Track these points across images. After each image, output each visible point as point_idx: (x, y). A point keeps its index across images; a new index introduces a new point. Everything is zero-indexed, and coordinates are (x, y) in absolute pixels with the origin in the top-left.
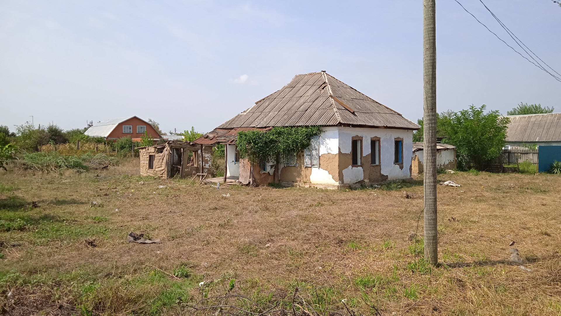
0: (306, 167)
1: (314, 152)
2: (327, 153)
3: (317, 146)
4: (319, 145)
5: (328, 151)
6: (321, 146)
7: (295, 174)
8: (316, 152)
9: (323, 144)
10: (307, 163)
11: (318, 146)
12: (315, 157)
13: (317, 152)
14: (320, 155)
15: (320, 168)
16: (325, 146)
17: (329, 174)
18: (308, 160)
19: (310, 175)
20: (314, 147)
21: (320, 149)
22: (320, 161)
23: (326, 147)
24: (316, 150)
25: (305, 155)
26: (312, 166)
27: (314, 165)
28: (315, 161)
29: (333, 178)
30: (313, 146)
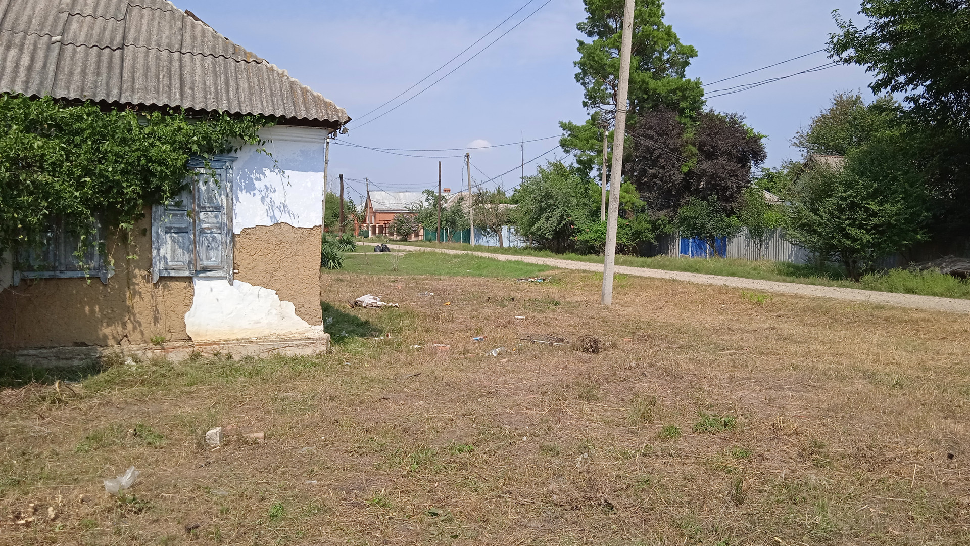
0: (161, 278)
1: (207, 220)
2: (269, 223)
3: (223, 197)
4: (231, 190)
5: (273, 217)
6: (242, 196)
7: (92, 312)
8: (216, 217)
9: (250, 188)
10: (166, 263)
11: (227, 195)
12: (214, 238)
13: (225, 219)
14: (237, 231)
15: (236, 282)
16: (258, 196)
17: (281, 300)
18: (173, 251)
19: (181, 308)
20: (210, 200)
21: (238, 208)
22: (237, 253)
23: (268, 200)
24: (218, 209)
25: (157, 229)
26: (197, 272)
27: (205, 270)
28: (212, 253)
29: (298, 312)
30: (204, 196)
